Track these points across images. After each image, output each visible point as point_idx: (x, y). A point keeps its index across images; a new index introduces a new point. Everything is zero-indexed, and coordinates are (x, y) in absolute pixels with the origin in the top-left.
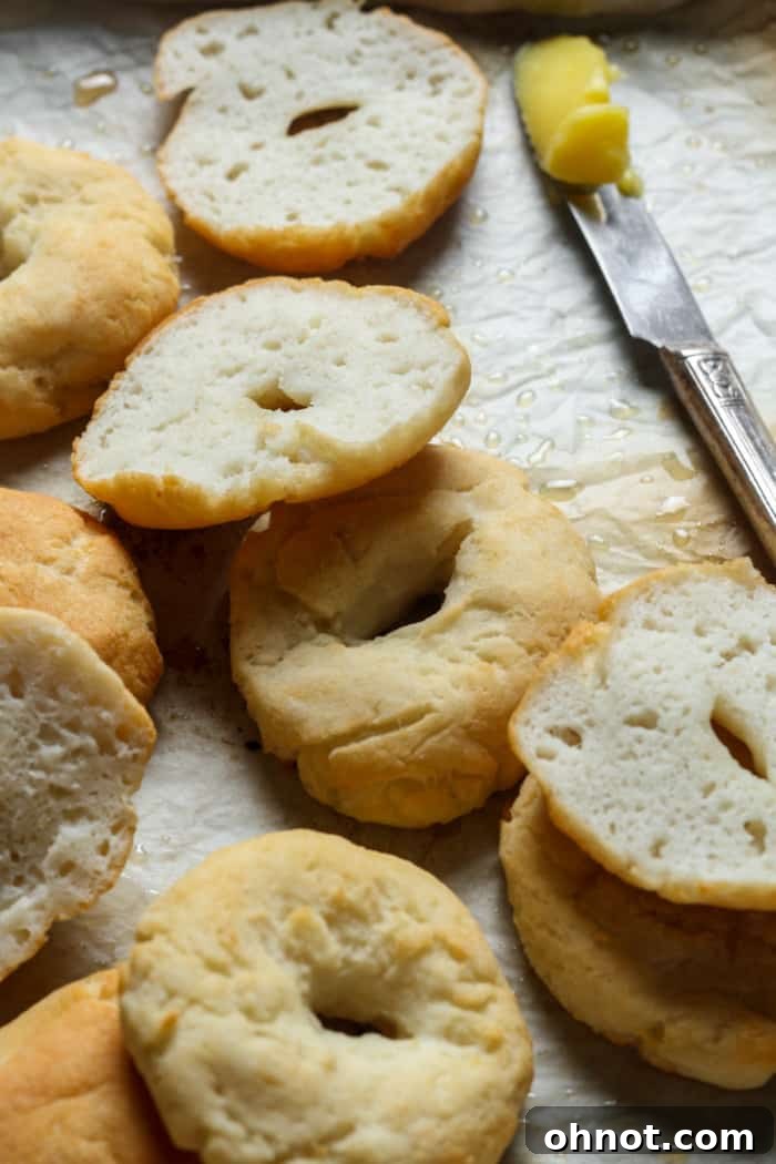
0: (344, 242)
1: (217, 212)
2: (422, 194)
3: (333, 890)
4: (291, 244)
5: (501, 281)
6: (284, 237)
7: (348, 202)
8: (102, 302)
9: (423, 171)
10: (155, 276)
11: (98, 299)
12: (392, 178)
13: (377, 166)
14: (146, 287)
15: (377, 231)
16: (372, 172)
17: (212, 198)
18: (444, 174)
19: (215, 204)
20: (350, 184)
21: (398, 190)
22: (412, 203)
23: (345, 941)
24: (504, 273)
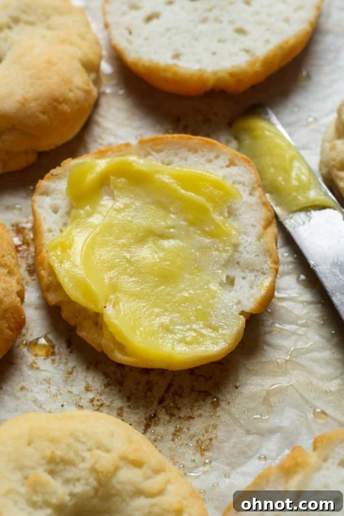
0: (202, 80)
1: (130, 42)
2: (261, 58)
3: (48, 453)
4: (169, 75)
5: (308, 124)
6: (165, 70)
7: (214, 53)
8: (38, 102)
9: (268, 41)
10: (79, 89)
11: (36, 99)
12: (246, 41)
13: (241, 31)
14: (71, 95)
15: (227, 77)
16: (236, 35)
17: (130, 33)
18: (281, 47)
19: (131, 38)
20: (220, 41)
21: (247, 51)
22: (254, 64)
23: (67, 482)
24: (311, 120)
